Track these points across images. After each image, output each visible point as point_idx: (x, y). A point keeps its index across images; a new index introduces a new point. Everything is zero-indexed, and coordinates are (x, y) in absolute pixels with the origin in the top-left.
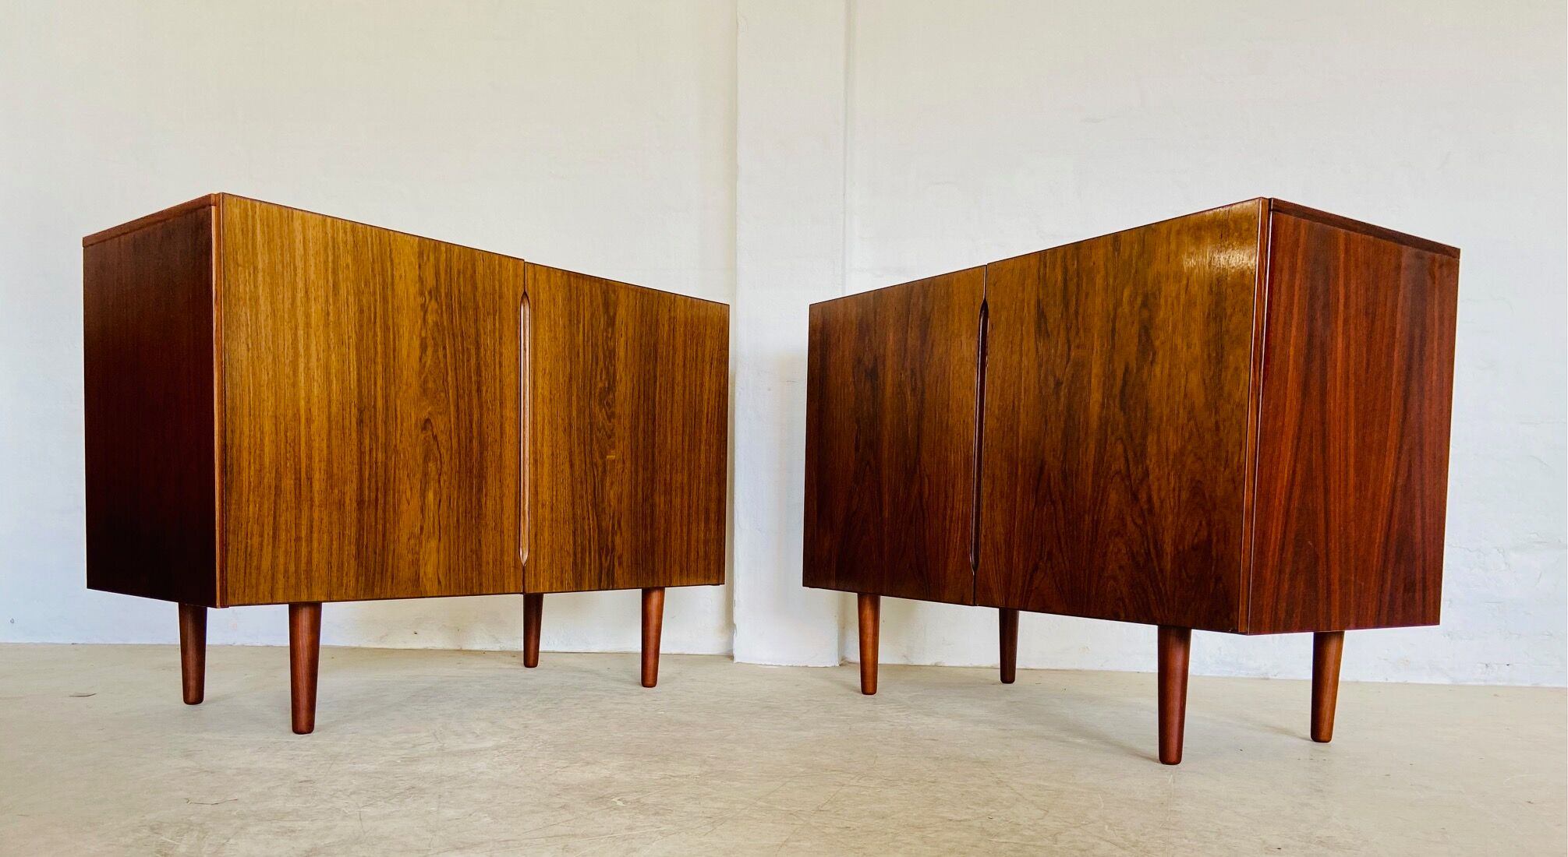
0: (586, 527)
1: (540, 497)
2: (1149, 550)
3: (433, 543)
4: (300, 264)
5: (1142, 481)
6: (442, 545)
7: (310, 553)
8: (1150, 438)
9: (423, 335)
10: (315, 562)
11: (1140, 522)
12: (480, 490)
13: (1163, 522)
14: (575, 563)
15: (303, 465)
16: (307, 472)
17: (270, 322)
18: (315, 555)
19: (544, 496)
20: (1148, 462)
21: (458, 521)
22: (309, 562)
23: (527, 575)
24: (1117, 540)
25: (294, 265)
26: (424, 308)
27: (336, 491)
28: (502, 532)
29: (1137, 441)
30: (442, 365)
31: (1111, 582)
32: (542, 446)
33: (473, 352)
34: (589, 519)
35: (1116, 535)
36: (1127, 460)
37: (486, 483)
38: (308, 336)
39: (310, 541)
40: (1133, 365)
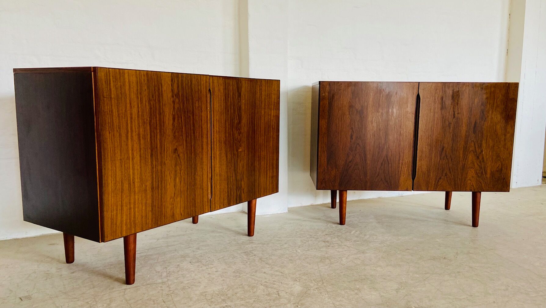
0: (232, 180)
1: (216, 172)
2: (482, 172)
3: (179, 199)
4: (128, 93)
5: (480, 153)
6: (182, 199)
7: (135, 213)
8: (483, 142)
9: (174, 114)
10: (137, 216)
11: (479, 164)
12: (195, 174)
13: (487, 164)
14: (228, 195)
15: (131, 177)
16: (133, 180)
17: (117, 119)
18: (137, 214)
19: (217, 171)
20: (483, 148)
21: (187, 188)
22: (134, 217)
23: (211, 204)
24: (471, 169)
25: (126, 93)
26: (174, 102)
27: (144, 185)
28: (203, 189)
29: (479, 142)
30: (181, 125)
31: (469, 181)
32: (216, 151)
33: (192, 117)
34: (233, 177)
35: (471, 168)
36: (475, 147)
37: (197, 170)
38: (131, 122)
39: (134, 208)
40: (478, 121)
